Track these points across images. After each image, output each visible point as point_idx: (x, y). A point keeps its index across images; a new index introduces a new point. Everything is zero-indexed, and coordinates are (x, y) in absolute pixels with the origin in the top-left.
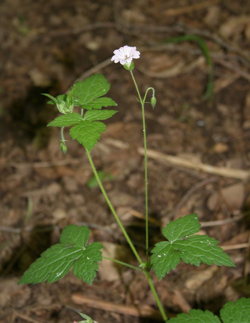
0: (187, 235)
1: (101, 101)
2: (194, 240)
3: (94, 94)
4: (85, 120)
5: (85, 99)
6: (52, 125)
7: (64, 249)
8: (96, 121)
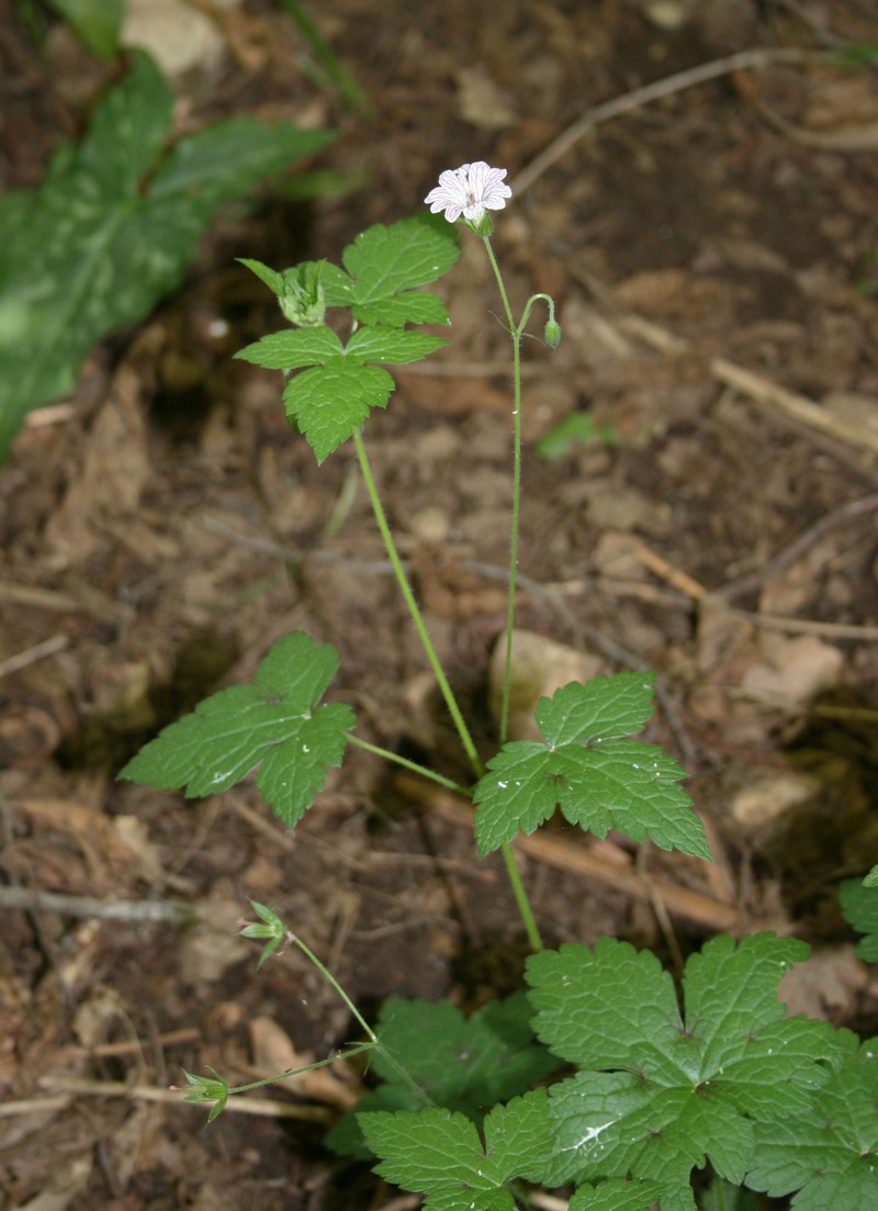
0: (602, 736)
1: (412, 302)
2: (617, 756)
3: (403, 275)
4: (347, 357)
5: (375, 287)
6: (245, 358)
7: (256, 704)
8: (376, 365)
